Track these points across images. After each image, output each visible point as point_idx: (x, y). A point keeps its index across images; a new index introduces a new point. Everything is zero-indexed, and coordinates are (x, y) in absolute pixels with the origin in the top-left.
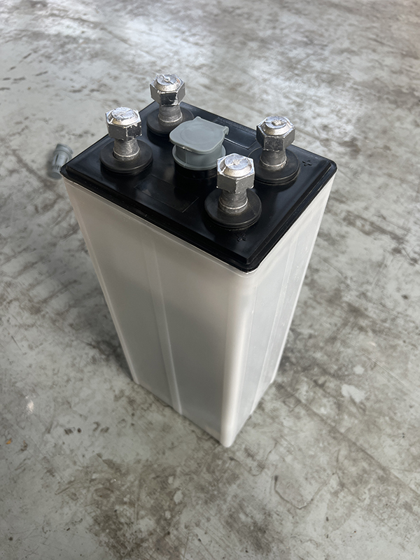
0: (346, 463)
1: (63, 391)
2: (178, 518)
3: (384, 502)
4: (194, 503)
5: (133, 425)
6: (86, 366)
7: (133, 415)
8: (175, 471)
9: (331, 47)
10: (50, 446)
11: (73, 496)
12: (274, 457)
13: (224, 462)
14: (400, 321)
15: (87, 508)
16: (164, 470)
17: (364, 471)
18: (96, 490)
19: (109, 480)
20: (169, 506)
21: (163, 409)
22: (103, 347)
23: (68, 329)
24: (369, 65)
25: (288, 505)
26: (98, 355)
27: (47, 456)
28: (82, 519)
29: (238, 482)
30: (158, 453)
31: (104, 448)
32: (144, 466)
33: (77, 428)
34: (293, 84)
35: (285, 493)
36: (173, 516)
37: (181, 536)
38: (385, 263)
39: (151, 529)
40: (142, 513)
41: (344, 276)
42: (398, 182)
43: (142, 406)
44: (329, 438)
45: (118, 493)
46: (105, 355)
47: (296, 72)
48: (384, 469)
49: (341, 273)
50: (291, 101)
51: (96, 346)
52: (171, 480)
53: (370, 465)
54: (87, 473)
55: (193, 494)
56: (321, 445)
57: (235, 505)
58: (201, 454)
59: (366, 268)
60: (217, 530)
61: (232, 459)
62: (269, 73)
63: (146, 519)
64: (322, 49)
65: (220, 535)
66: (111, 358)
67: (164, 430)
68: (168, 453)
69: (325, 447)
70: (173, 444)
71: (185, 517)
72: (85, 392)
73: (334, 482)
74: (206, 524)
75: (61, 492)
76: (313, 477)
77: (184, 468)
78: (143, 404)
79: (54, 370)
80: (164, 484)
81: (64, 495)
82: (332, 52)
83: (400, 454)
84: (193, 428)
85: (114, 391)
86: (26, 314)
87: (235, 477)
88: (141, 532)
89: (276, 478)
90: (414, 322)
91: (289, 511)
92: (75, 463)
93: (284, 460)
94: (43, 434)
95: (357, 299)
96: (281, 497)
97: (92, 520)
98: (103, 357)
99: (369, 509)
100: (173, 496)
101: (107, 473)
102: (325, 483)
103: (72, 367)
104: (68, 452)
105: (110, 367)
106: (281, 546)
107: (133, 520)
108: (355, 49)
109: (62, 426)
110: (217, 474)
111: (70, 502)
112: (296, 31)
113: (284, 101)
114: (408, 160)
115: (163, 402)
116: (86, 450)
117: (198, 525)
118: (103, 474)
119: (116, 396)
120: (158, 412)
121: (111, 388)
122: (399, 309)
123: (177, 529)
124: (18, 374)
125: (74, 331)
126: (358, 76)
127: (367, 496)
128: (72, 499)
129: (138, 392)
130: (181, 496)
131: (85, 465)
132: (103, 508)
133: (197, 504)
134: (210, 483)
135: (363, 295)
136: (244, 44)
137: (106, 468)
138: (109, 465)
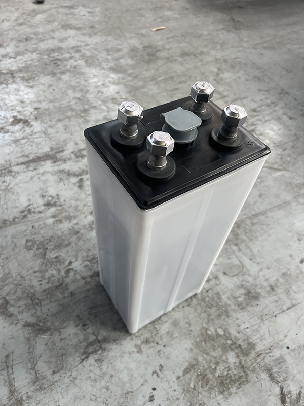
1: (115, 395)
2: (232, 336)
3: (248, 232)
4: (226, 323)
5: (164, 346)
6: (101, 369)
7: (157, 343)
8: (205, 328)
13: (208, 296)
15: (211, 397)
16: (202, 335)
18: (202, 387)
19: (198, 375)
20: (225, 339)
21: (161, 321)
22: (91, 349)
23: (56, 377)
25: (240, 274)
26: (96, 356)
28: (218, 403)
29: (221, 294)
30: (190, 335)
31: (174, 373)
32: (195, 347)
35: (233, 273)
36: (231, 339)
37: (243, 338)
39: (235, 356)
40: (224, 358)
43: (153, 335)
45: (208, 371)
46: (99, 350)
51: (86, 355)
52: (209, 333)
54: (188, 391)
55: (221, 322)
58: (199, 308)
60: (244, 316)
61: (207, 291)
63: (229, 357)
65: (247, 315)
66: (104, 346)
67: (176, 326)
68: (192, 328)
70: (187, 323)
71: (233, 332)
72: (124, 376)
73: (234, 248)
74: (240, 321)
77: (204, 321)
78: (152, 333)
79: (91, 400)
80: (210, 338)
84: (181, 306)
85: (133, 352)
87: (218, 294)
88: (235, 363)
89: (225, 273)
91: (242, 275)
92: (178, 399)
96: (235, 275)
97: (220, 395)
98: (100, 352)
100: (219, 335)
101: (192, 376)
102: (233, 252)
104: (168, 403)
105: (111, 349)
106: (259, 287)
107: (227, 366)
109: (145, 404)
110: (213, 303)
116: (171, 387)
117: (239, 326)
118: (192, 379)
119: (138, 352)
120: (162, 325)
121: (130, 354)
123: (239, 339)
125: (62, 372)
127: (244, 237)
129: (142, 334)
130: (221, 330)
131: (182, 391)
132: (215, 385)
134: (218, 310)
137: (189, 375)
138: (188, 372)
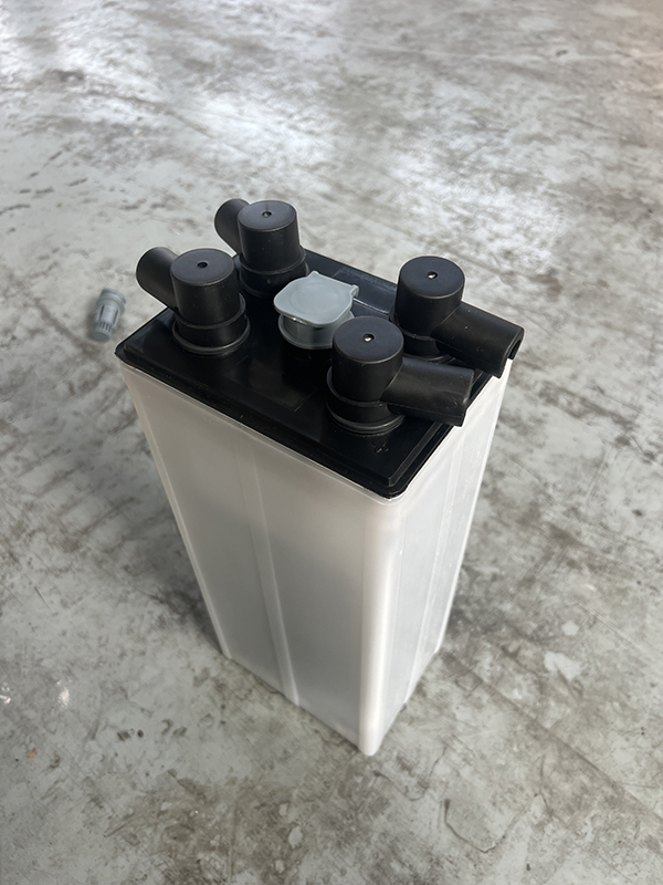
0: (555, 777)
1: (115, 672)
2: (295, 871)
3: (615, 838)
4: (321, 847)
5: (223, 723)
6: (149, 631)
7: (223, 707)
8: (290, 795)
9: (513, 132)
10: (95, 760)
11: (132, 839)
12: (442, 770)
13: (366, 780)
14: (632, 551)
15: (154, 857)
16: (273, 794)
17: (584, 789)
18: (167, 829)
19: (187, 813)
20: (282, 853)
21: (270, 698)
22: (175, 601)
23: (121, 574)
24: (572, 158)
25: (467, 847)
26: (168, 613)
27: (91, 775)
28: (146, 875)
29: (388, 811)
30: (263, 767)
31: (179, 760)
32: (242, 788)
33: (136, 731)
34: (457, 189)
35: (461, 827)
36: (287, 868)
38: (605, 460)
40: (240, 863)
41: (544, 481)
42: (621, 335)
43: (237, 693)
44: (526, 737)
45: (201, 832)
46: (179, 613)
47: (462, 171)
48: (614, 785)
49: (539, 478)
50: (454, 216)
51: (164, 600)
52: (283, 809)
53: (592, 779)
54: (152, 802)
55: (319, 833)
56: (515, 749)
57: (384, 847)
58: (329, 768)
59: (576, 469)
61: (377, 774)
62: (421, 174)
63: (246, 874)
64: (500, 136)
66: (187, 618)
67: (271, 731)
68: (278, 767)
69: (521, 751)
70: (285, 752)
71: (306, 870)
72: (149, 673)
73: (537, 809)
74: (340, 880)
75: (113, 833)
76: (505, 800)
77: (304, 790)
78: (239, 689)
79: (100, 638)
80: (273, 817)
81: (119, 838)
82: (515, 141)
83: (637, 760)
84: (316, 726)
85: (193, 670)
86: (57, 552)
87: (382, 803)
89: (447, 804)
90: (652, 552)
91: (468, 856)
92: (134, 786)
93: (458, 775)
94: (85, 740)
95: (564, 517)
96: (455, 833)
97: (162, 876)
98: (176, 616)
99: (593, 850)
100: (287, 836)
101: (184, 801)
102: (523, 810)
103: (128, 633)
104: (123, 767)
105: (187, 632)
107: (225, 876)
108: (549, 134)
109: (113, 727)
110: (355, 798)
111: (127, 848)
112: (460, 110)
113: (444, 216)
114: (635, 301)
115: (269, 686)
116: (152, 765)
117: (326, 881)
118: (178, 803)
119: (196, 678)
120: (261, 703)
121: (189, 666)
122: (629, 533)
124: (45, 646)
125: (130, 578)
126: (555, 175)
127: (588, 829)
128: (131, 843)
129: (230, 672)
130: (300, 835)
131: (150, 788)
132: (179, 857)
133: (325, 848)
134: (344, 814)
135: (574, 511)
136: (382, 131)
137: (183, 793)
138: (187, 789)
